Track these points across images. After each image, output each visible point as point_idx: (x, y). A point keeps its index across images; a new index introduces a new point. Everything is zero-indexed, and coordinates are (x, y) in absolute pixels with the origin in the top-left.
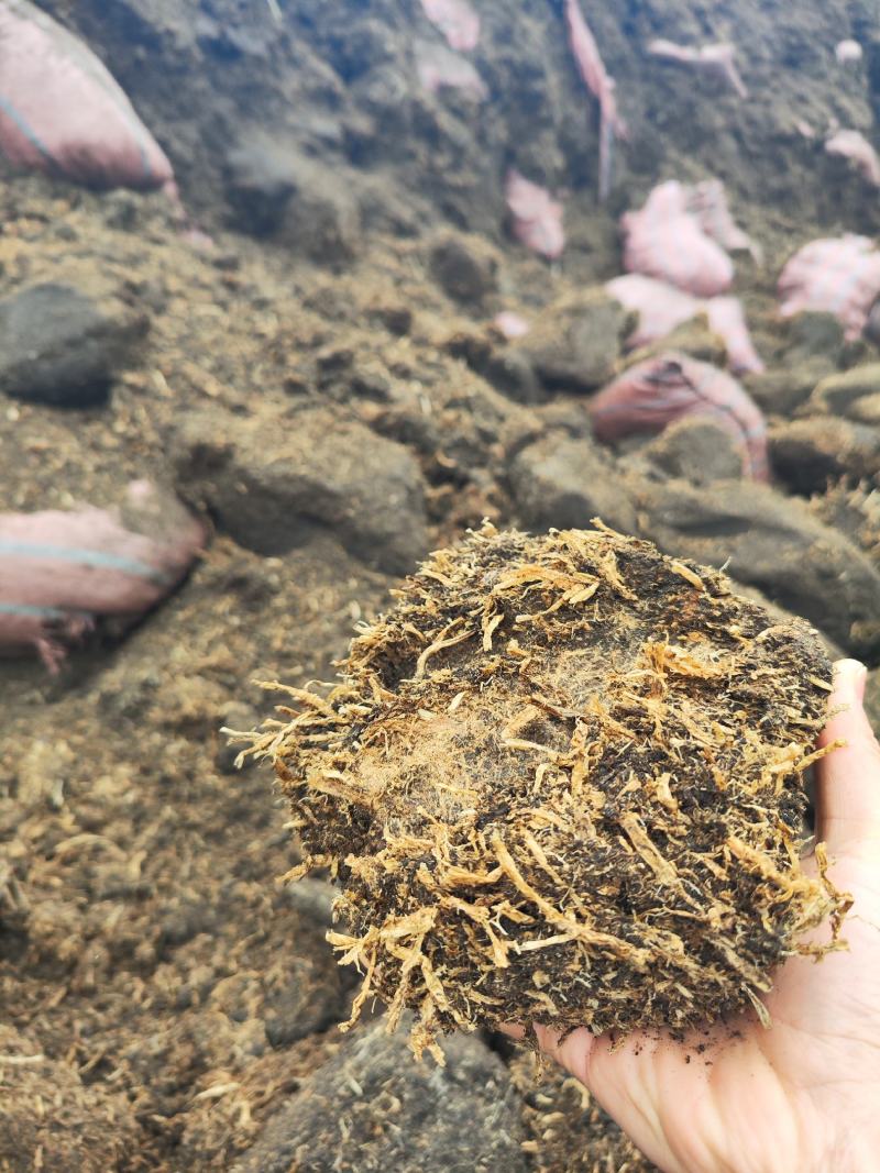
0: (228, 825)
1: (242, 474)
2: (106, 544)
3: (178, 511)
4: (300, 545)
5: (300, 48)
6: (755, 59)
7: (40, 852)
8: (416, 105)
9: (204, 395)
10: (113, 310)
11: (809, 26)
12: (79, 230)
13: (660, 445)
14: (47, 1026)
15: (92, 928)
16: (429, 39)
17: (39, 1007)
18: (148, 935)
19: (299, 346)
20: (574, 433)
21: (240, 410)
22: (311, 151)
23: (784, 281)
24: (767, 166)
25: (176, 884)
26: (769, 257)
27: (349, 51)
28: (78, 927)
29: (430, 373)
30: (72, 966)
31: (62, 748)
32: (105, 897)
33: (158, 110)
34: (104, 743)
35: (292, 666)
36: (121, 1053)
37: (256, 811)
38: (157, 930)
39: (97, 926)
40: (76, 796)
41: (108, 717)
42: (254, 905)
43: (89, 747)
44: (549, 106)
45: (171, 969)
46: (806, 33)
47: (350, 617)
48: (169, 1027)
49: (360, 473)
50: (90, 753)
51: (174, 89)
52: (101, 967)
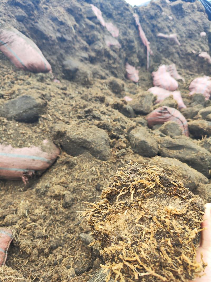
0: (65, 220)
1: (68, 138)
2: (38, 154)
3: (54, 146)
4: (81, 154)
5: (79, 38)
6: (182, 37)
7: (22, 227)
8: (105, 49)
9: (60, 120)
10: (39, 101)
12: (31, 82)
13: (163, 127)
14: (24, 270)
15: (34, 246)
16: (108, 35)
17: (22, 265)
18: (47, 247)
19: (81, 108)
20: (142, 124)
21: (67, 123)
22: (82, 61)
23: (190, 87)
24: (185, 60)
25: (53, 235)
26: (187, 81)
27: (90, 38)
28: (31, 245)
29: (110, 113)
30: (30, 255)
31: (27, 202)
32: (37, 238)
33: (48, 53)
34: (37, 201)
35: (80, 182)
36: (41, 276)
37: (72, 217)
38: (49, 245)
39: (35, 245)
40: (30, 214)
41: (38, 195)
42: (72, 240)
43: (33, 202)
44: (135, 49)
45: (52, 255)
46: (193, 30)
47: (93, 170)
48: (52, 270)
49: (95, 137)
50: (34, 203)
51: (51, 48)
52: (36, 255)
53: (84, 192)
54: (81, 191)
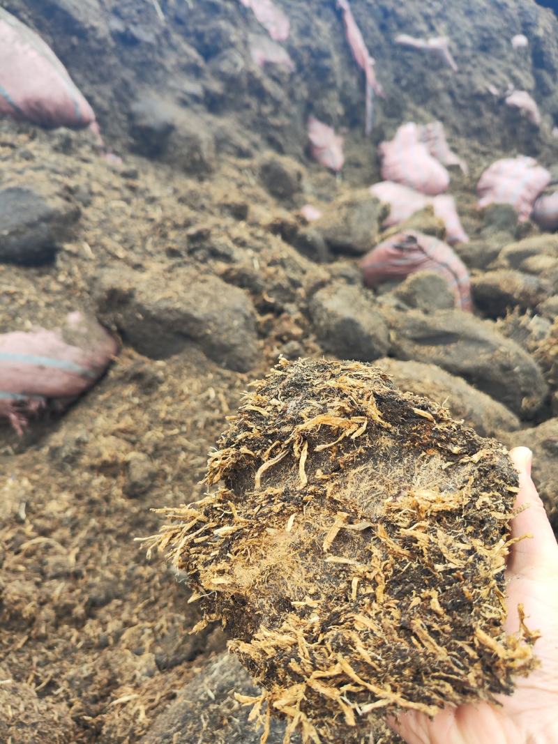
0: (131, 530)
1: (140, 308)
2: (53, 353)
3: (99, 331)
4: (177, 352)
5: (176, 38)
6: (462, 47)
7: (11, 549)
8: (250, 75)
9: (116, 258)
10: (57, 204)
11: (496, 26)
12: (35, 153)
13: (403, 288)
14: (15, 661)
15: (44, 597)
16: (258, 33)
17: (10, 649)
18: (81, 601)
19: (176, 227)
20: (350, 281)
21: (138, 267)
22: (184, 103)
23: (481, 185)
24: (470, 113)
25: (98, 568)
26: (472, 170)
27: (207, 40)
28: (35, 597)
29: (259, 244)
30: (32, 621)
31: (25, 482)
32: (53, 578)
33: (86, 77)
34: (52, 479)
35: (172, 429)
36: (63, 676)
37: (150, 521)
38: (86, 597)
39: (48, 596)
40: (34, 513)
41: (55, 462)
42: (148, 581)
43: (42, 482)
44: (333, 75)
45: (95, 622)
46: (493, 29)
47: (208, 398)
48: (94, 660)
49: (214, 307)
50: (43, 486)
51: (96, 64)
52: (50, 623)
53: (183, 455)
54: (177, 453)
